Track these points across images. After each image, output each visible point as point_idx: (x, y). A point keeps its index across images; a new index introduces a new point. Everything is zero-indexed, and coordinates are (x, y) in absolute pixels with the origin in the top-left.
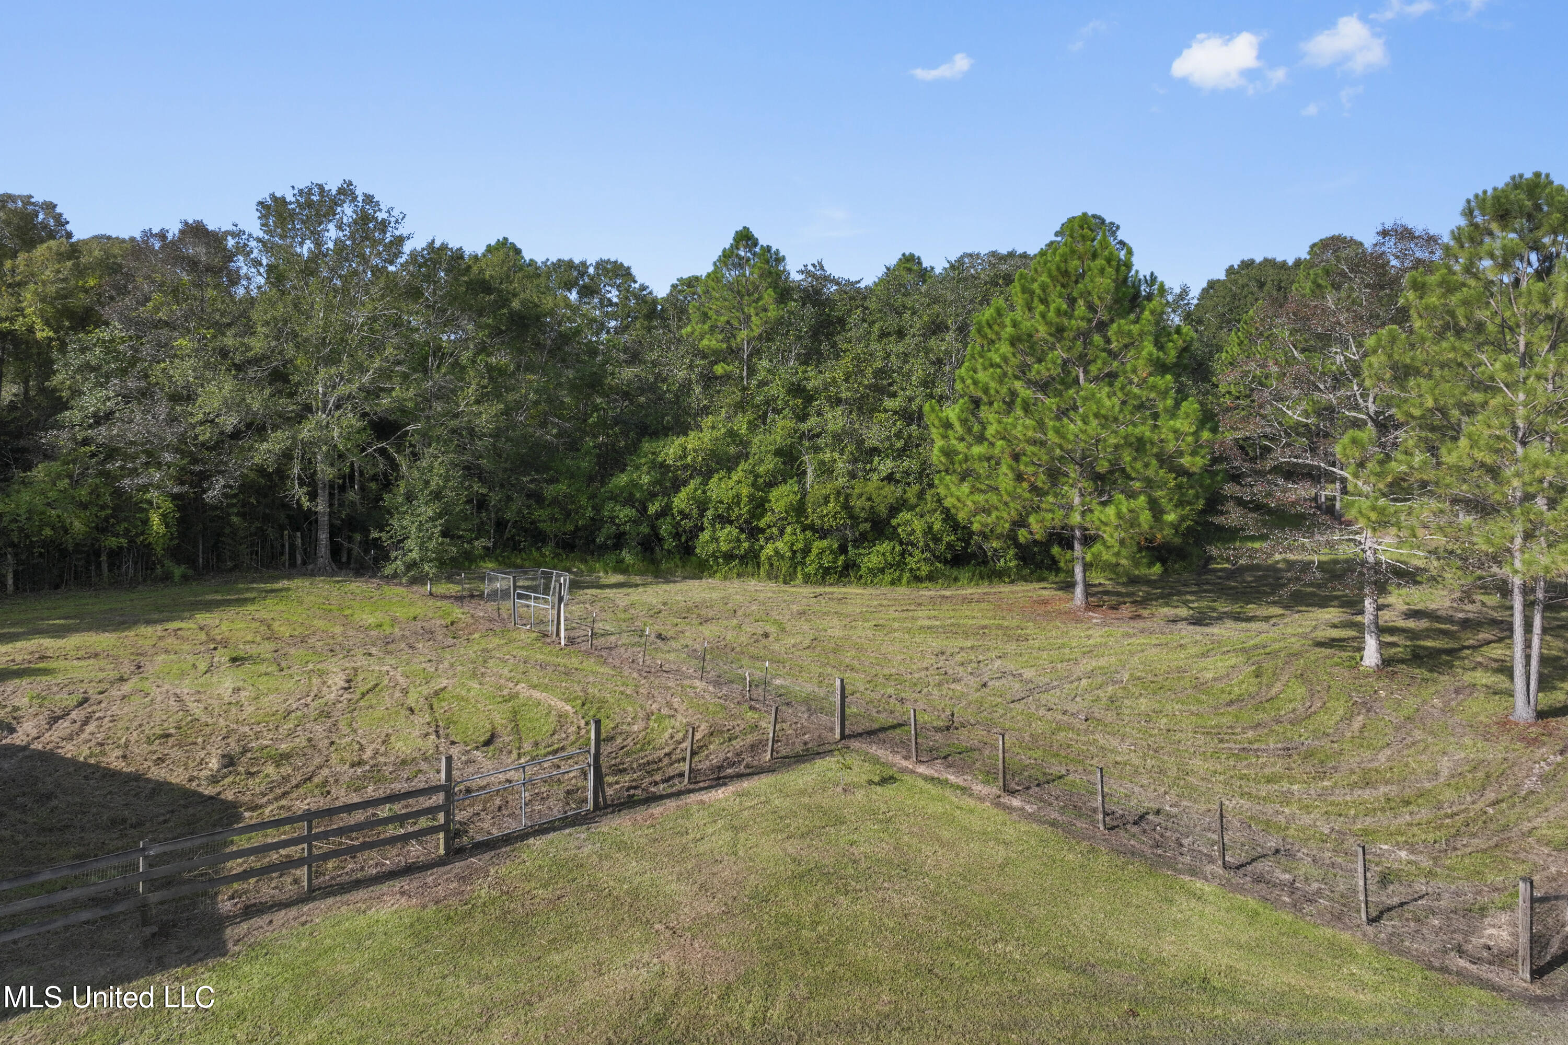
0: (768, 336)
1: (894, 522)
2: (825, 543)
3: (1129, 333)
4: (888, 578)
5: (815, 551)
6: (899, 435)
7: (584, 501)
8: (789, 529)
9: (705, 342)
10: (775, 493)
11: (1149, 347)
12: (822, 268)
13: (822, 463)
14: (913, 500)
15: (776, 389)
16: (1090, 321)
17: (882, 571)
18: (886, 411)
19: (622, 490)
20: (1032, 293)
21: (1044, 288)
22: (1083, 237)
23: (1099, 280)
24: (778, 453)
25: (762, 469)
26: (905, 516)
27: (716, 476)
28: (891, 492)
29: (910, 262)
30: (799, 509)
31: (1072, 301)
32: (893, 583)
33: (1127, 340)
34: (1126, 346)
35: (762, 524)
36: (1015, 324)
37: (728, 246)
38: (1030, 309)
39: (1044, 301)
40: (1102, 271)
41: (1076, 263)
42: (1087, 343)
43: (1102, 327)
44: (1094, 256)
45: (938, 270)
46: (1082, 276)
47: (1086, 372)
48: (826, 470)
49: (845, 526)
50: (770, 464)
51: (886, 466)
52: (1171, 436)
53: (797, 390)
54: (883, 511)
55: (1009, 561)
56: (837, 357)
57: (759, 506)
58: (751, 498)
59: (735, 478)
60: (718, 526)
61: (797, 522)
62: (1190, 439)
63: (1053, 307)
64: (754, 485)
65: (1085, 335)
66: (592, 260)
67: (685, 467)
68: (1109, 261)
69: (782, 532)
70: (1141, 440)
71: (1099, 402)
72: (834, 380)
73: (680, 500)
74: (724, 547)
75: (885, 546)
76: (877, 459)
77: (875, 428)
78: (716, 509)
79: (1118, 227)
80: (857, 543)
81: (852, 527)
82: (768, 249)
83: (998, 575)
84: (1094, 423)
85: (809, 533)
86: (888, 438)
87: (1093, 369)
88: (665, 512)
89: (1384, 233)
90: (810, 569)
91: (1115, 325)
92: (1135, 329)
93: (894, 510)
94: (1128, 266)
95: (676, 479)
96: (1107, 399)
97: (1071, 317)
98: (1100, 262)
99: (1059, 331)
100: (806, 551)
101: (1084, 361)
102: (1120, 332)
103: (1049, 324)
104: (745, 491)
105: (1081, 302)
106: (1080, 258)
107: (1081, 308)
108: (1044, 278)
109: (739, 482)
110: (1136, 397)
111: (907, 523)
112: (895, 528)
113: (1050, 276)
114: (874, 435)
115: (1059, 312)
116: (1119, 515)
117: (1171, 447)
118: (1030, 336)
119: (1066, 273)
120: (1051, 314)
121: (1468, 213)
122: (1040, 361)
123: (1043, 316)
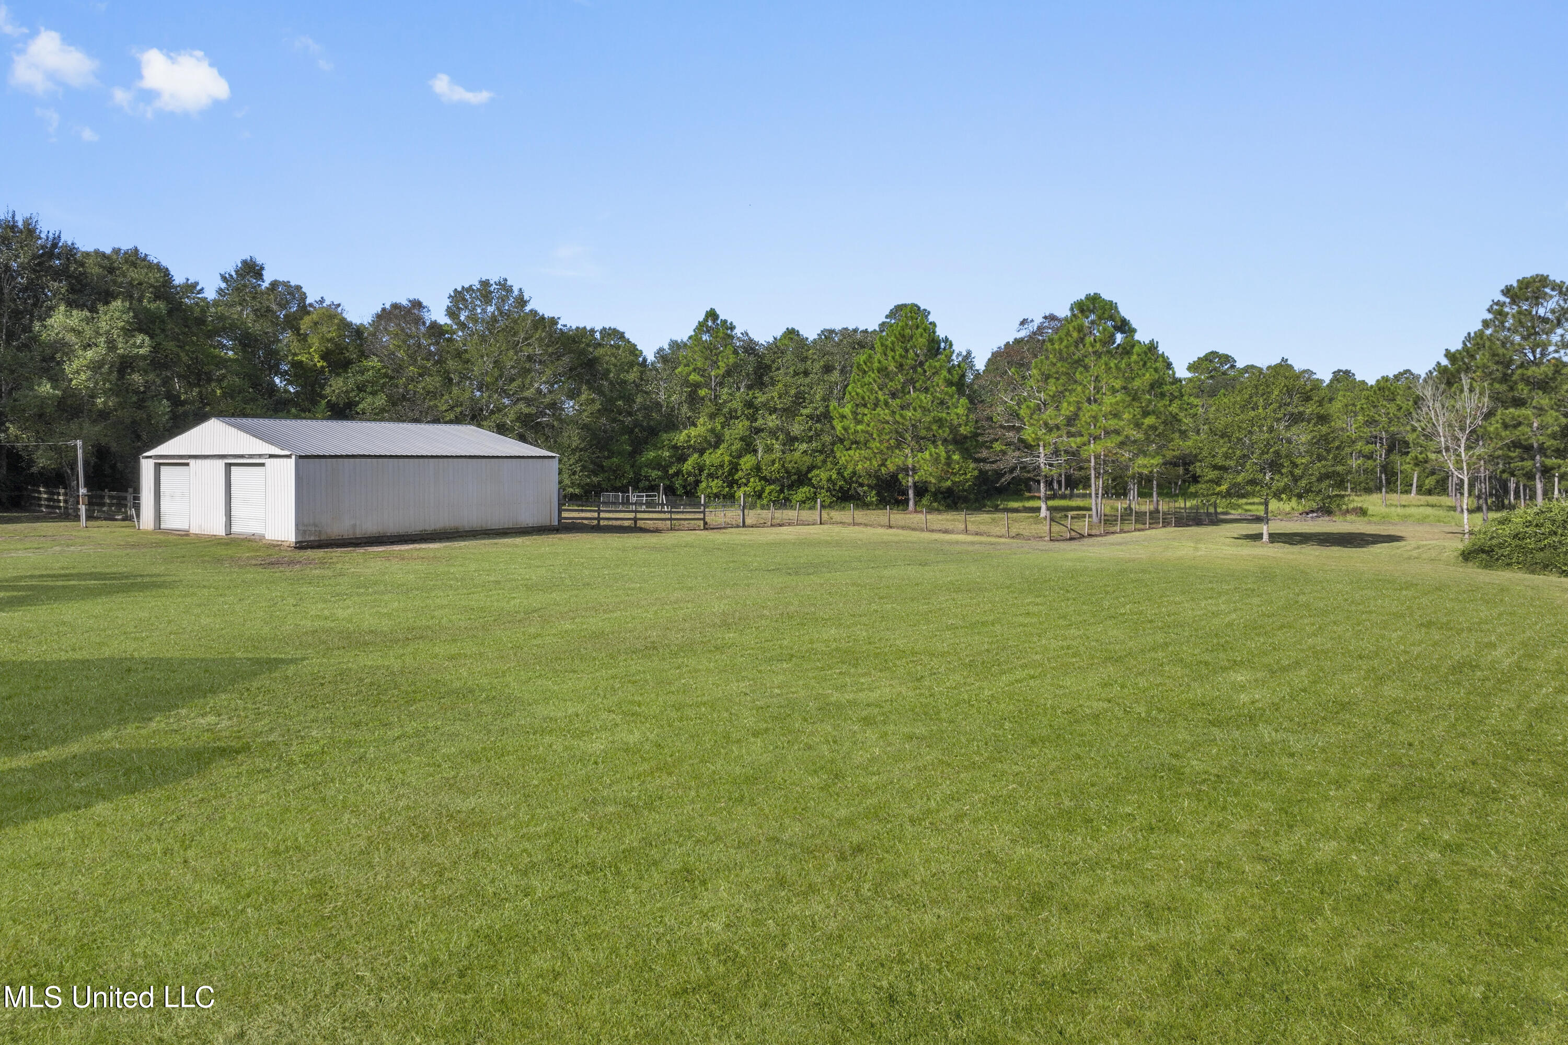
0: (728, 373)
1: (810, 475)
2: (772, 487)
3: (935, 367)
4: (807, 506)
5: (767, 491)
6: (810, 429)
7: (628, 467)
8: (752, 480)
9: (692, 377)
10: (742, 461)
11: (944, 373)
12: (747, 334)
13: (766, 445)
14: (819, 464)
15: (737, 404)
16: (916, 361)
17: (804, 502)
18: (802, 415)
19: (652, 461)
20: (887, 346)
21: (893, 343)
22: (912, 318)
23: (920, 340)
24: (742, 439)
25: (734, 448)
26: (816, 472)
27: (708, 452)
28: (808, 460)
29: (791, 333)
30: (758, 468)
31: (907, 351)
32: (810, 509)
33: (934, 370)
34: (934, 374)
35: (736, 477)
36: (880, 362)
37: (701, 320)
38: (885, 355)
39: (893, 350)
40: (921, 335)
41: (909, 331)
42: (915, 371)
43: (921, 364)
44: (917, 327)
45: (811, 338)
46: (911, 337)
47: (914, 387)
48: (769, 449)
49: (783, 477)
50: (737, 445)
51: (804, 446)
52: (955, 417)
53: (749, 404)
54: (804, 469)
55: (872, 497)
56: (773, 385)
57: (735, 468)
58: (731, 462)
59: (720, 452)
60: (710, 480)
61: (757, 475)
62: (964, 418)
63: (897, 353)
64: (731, 455)
65: (914, 368)
66: (598, 327)
67: (689, 447)
68: (925, 330)
69: (748, 481)
70: (940, 420)
71: (921, 401)
72: (773, 398)
73: (688, 466)
74: (715, 491)
75: (806, 489)
76: (796, 444)
77: (796, 426)
78: (709, 470)
79: (929, 313)
80: (790, 487)
81: (787, 478)
82: (725, 322)
83: (866, 506)
84: (919, 410)
85: (763, 482)
86: (804, 431)
87: (917, 385)
88: (678, 473)
89: (1045, 318)
90: (765, 502)
91: (928, 363)
92: (937, 364)
93: (811, 468)
94: (934, 332)
95: (683, 454)
96: (925, 399)
97: (907, 358)
98: (920, 330)
99: (901, 366)
100: (763, 490)
101: (912, 381)
102: (930, 366)
103: (896, 362)
104: (727, 458)
105: (911, 351)
106: (911, 329)
107: (911, 354)
108: (893, 338)
109: (722, 454)
110: (938, 398)
111: (817, 476)
112: (810, 480)
113: (896, 337)
114: (796, 429)
115: (901, 356)
116: (931, 455)
117: (955, 422)
118: (886, 368)
119: (903, 336)
120: (897, 357)
121: (1072, 309)
122: (891, 380)
123: (893, 358)
